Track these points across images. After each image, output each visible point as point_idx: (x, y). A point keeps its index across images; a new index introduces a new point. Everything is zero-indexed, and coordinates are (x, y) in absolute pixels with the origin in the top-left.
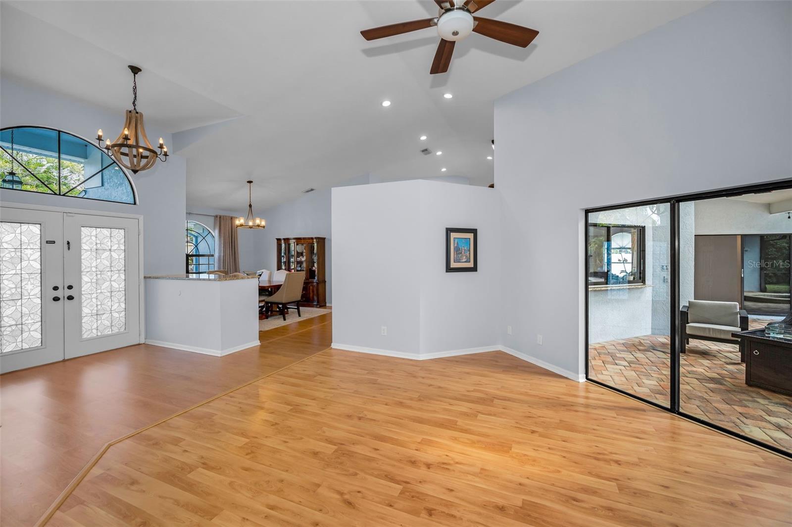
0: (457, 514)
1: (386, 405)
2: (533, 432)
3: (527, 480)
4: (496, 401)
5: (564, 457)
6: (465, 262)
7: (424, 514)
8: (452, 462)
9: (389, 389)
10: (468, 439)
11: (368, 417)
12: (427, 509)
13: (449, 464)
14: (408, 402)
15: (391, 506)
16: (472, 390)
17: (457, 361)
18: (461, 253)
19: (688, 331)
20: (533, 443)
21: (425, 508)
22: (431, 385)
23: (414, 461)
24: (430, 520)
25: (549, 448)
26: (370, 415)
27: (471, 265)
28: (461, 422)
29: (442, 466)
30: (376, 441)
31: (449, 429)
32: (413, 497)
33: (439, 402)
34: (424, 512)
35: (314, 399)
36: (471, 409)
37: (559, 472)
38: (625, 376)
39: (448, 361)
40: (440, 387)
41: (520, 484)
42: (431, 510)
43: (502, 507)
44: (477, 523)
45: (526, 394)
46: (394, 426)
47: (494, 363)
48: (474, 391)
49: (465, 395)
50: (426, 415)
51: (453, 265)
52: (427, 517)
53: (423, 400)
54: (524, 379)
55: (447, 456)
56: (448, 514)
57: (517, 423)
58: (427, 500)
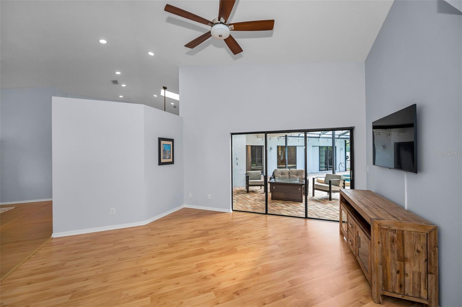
0: (247, 287)
1: (153, 257)
2: (237, 239)
3: (254, 258)
4: (209, 232)
5: (255, 243)
6: (168, 159)
7: (236, 296)
8: (221, 268)
9: (144, 248)
10: (217, 254)
11: (149, 269)
12: (234, 293)
13: (221, 269)
14: (166, 250)
15: (218, 304)
16: (193, 231)
17: (169, 219)
18: (166, 153)
19: (250, 184)
20: (241, 243)
21: (233, 294)
22: (168, 237)
23: (205, 277)
24: (240, 297)
25: (248, 243)
26: (150, 268)
27: (171, 160)
28: (205, 248)
29: (219, 271)
30: (171, 280)
31: (204, 254)
32: (223, 293)
33: (183, 244)
34: (234, 295)
35: (87, 279)
36: (202, 240)
37: (259, 250)
38: (240, 206)
39: (162, 220)
40: (175, 236)
41: (254, 261)
42: (236, 293)
43: (258, 273)
44: (257, 284)
45: (217, 224)
46: (173, 267)
47: (188, 214)
48: (195, 231)
49: (192, 235)
50: (184, 253)
51: (163, 161)
52: (238, 296)
53: (173, 246)
54: (210, 218)
55: (216, 266)
56: (244, 289)
57: (227, 238)
58: (230, 290)
